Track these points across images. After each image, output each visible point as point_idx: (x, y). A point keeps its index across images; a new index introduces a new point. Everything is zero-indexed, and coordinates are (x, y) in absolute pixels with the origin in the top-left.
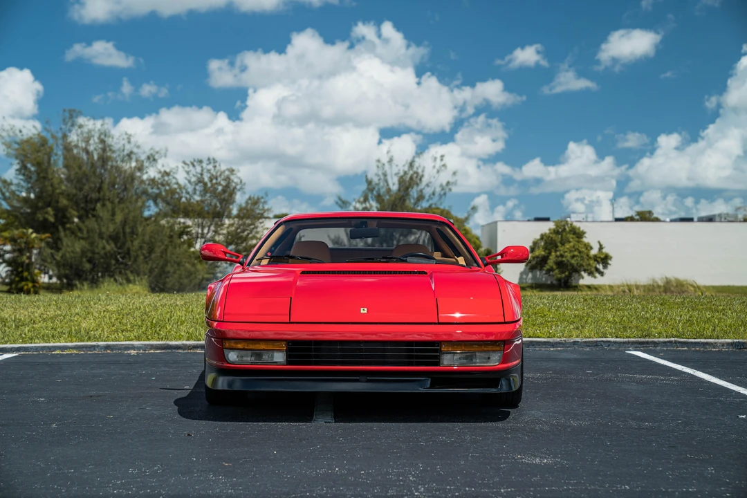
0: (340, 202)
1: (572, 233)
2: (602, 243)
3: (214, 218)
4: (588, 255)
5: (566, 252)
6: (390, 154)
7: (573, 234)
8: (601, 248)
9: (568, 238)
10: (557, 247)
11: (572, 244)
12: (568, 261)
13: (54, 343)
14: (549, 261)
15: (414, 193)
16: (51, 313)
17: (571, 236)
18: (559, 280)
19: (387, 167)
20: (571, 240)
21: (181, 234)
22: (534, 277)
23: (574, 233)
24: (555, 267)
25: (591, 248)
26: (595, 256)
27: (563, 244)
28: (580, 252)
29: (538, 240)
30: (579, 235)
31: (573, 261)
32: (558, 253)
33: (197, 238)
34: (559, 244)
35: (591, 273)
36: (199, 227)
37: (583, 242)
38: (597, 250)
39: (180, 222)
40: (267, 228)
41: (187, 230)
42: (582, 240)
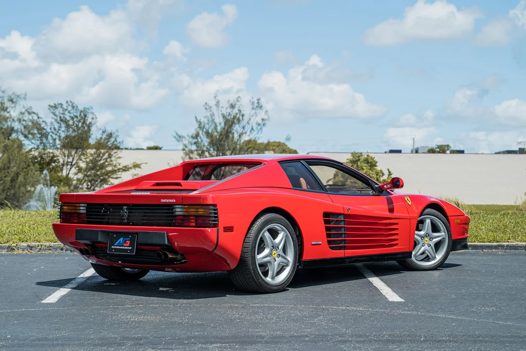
0: (177, 137)
1: (366, 162)
2: (390, 170)
3: (77, 149)
6: (217, 98)
8: (390, 174)
9: (361, 167)
11: (364, 171)
15: (237, 128)
17: (366, 165)
19: (214, 109)
21: (49, 164)
23: (368, 163)
25: (383, 174)
26: (384, 180)
30: (372, 164)
33: (63, 165)
36: (65, 156)
37: (375, 169)
38: (387, 176)
39: (49, 152)
40: (120, 158)
41: (55, 159)
42: (375, 167)
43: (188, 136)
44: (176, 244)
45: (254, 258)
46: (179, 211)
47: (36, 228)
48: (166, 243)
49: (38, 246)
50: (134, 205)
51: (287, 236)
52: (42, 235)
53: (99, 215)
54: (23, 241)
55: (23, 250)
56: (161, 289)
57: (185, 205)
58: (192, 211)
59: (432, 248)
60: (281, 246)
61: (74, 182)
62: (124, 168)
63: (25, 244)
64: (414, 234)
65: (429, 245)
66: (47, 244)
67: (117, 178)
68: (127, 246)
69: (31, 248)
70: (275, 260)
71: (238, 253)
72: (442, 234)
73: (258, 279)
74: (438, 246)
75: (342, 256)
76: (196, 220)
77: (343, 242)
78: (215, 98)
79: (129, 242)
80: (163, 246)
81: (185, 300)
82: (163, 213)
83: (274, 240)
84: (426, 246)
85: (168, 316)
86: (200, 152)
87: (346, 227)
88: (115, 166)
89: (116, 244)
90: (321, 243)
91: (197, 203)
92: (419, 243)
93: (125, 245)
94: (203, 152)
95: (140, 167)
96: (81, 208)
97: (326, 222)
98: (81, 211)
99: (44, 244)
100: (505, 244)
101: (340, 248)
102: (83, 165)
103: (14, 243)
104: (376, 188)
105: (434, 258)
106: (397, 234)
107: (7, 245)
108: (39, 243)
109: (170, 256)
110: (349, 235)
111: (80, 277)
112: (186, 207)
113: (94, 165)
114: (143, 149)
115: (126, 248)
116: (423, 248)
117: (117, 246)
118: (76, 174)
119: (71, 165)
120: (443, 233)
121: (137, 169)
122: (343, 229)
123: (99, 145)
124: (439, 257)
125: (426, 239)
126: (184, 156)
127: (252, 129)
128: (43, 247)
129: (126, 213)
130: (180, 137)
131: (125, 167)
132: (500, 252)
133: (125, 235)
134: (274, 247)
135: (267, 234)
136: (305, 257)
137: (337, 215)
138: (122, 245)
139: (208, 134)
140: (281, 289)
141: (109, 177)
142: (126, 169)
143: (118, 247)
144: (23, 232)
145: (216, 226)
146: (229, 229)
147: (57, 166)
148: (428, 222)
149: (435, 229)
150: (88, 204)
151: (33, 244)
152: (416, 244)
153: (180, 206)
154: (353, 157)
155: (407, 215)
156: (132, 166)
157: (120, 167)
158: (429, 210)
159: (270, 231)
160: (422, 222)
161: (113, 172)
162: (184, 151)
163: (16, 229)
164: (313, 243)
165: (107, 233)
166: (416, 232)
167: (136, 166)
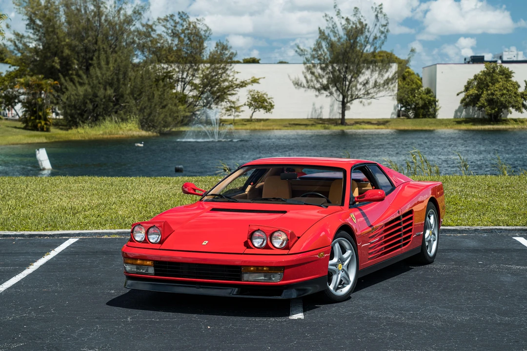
1: (501, 73)
3: (191, 63)
4: (515, 93)
5: (496, 91)
7: (502, 75)
9: (497, 78)
10: (488, 86)
11: (501, 84)
12: (498, 98)
13: (102, 229)
14: (481, 99)
15: (361, 39)
16: (95, 202)
17: (501, 76)
18: (490, 115)
20: (500, 80)
21: (163, 79)
22: (467, 113)
23: (504, 74)
24: (486, 104)
25: (519, 86)
26: (522, 94)
27: (493, 84)
28: (508, 91)
29: (472, 80)
30: (507, 75)
31: (502, 99)
32: (489, 92)
33: (178, 81)
34: (490, 84)
35: (518, 109)
37: (511, 81)
38: (524, 88)
40: (237, 73)
41: (169, 74)
42: (510, 79)
43: (311, 48)
61: (191, 100)
62: (241, 84)
67: (233, 94)
86: (324, 65)
88: (232, 81)
95: (258, 83)
102: (197, 81)
113: (209, 81)
114: (239, 62)
118: (191, 91)
119: (185, 81)
121: (255, 85)
126: (305, 71)
130: (302, 50)
131: (243, 82)
141: (226, 93)
142: (244, 84)
154: (487, 69)
156: (250, 81)
157: (238, 82)
161: (230, 87)
162: (306, 65)
167: (254, 81)
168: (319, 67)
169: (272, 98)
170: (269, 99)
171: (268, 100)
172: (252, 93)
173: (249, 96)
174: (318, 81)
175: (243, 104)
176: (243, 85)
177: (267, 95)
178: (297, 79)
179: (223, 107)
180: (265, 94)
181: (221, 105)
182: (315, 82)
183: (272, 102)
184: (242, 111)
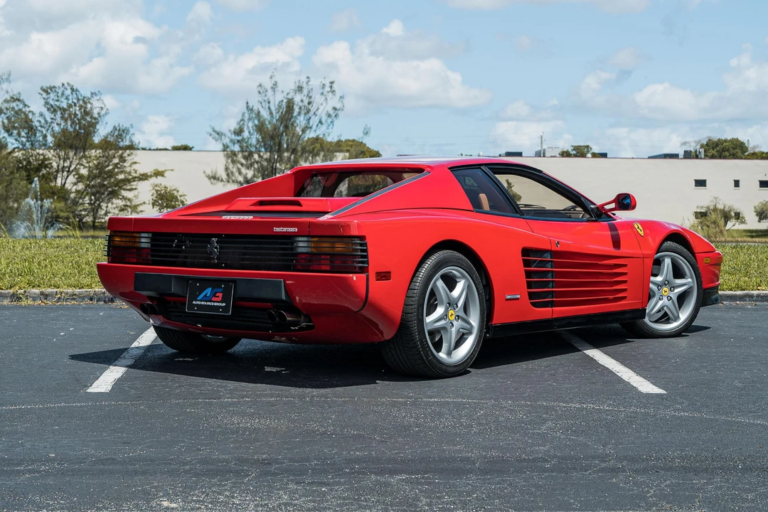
0: (213, 133)
3: (76, 149)
6: (274, 79)
15: (300, 122)
19: (270, 93)
21: (38, 169)
33: (57, 171)
36: (60, 159)
39: (38, 154)
40: (135, 163)
41: (46, 162)
43: (230, 131)
44: (297, 298)
45: (421, 321)
46: (302, 245)
47: (49, 266)
48: (284, 297)
49: (57, 294)
50: (227, 236)
51: (469, 287)
52: (59, 276)
53: (169, 251)
54: (33, 287)
55: (34, 300)
56: (268, 369)
57: (313, 237)
58: (325, 246)
59: (673, 302)
60: (461, 303)
61: (72, 196)
62: (141, 177)
63: (36, 291)
64: (649, 281)
65: (670, 299)
66: (70, 290)
67: (131, 190)
68: (219, 302)
69: (46, 296)
70: (453, 325)
71: (397, 313)
72: (688, 281)
73: (427, 356)
74: (682, 299)
75: (549, 317)
76: (331, 262)
77: (550, 296)
78: (271, 78)
79: (221, 295)
80: (278, 304)
81: (314, 390)
82: (274, 249)
83: (451, 292)
84: (665, 299)
85: (297, 420)
87: (555, 271)
88: (129, 173)
89: (199, 298)
90: (518, 296)
91: (335, 233)
92: (654, 296)
93: (214, 299)
94: (251, 154)
95: (163, 176)
96: (143, 240)
97: (526, 263)
98: (143, 245)
99: (65, 291)
100: (755, 292)
101: (545, 305)
102: (84, 172)
103: (20, 288)
104: (592, 209)
105: (677, 318)
106: (625, 282)
107: (11, 291)
108: (58, 290)
109: (289, 319)
110: (559, 285)
111: (133, 346)
112: (316, 239)
113: (100, 172)
114: (166, 149)
115: (216, 304)
116: (661, 303)
117: (201, 301)
118: (75, 184)
119: (68, 171)
120: (690, 280)
121: (159, 178)
122: (550, 275)
123: (106, 145)
124: (684, 316)
125: (665, 289)
126: (225, 159)
127: (320, 122)
128: (63, 295)
129: (216, 248)
130: (218, 134)
131: (143, 174)
132: (749, 305)
133: (215, 283)
134: (452, 304)
135: (440, 284)
136: (497, 320)
137: (541, 252)
138: (210, 300)
139: (260, 128)
140: (460, 370)
141: (121, 188)
143: (203, 303)
144: (31, 272)
145: (363, 270)
146: (383, 276)
147: (48, 173)
148: (668, 261)
149: (678, 273)
150: (154, 234)
151: (49, 290)
152: (650, 296)
153: (305, 239)
155: (639, 252)
156: (152, 173)
157: (136, 175)
158: (668, 244)
159: (445, 278)
160: (658, 262)
161: (127, 181)
162: (225, 153)
163: (19, 266)
164: (509, 297)
165: (184, 281)
166: (652, 279)
167: (158, 174)
168: (240, 155)
169: (184, 195)
170: (181, 196)
171: (179, 197)
172: (157, 188)
173: (154, 192)
174: (240, 173)
175: (142, 202)
176: (144, 177)
177: (178, 191)
178: (214, 172)
179: (115, 206)
180: (175, 190)
181: (112, 203)
182: (237, 174)
183: (184, 200)
184: (141, 211)
